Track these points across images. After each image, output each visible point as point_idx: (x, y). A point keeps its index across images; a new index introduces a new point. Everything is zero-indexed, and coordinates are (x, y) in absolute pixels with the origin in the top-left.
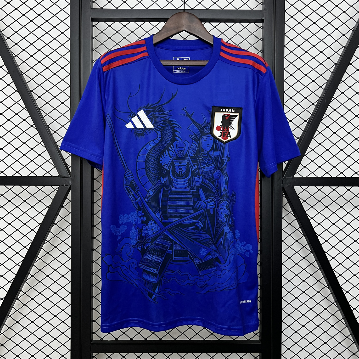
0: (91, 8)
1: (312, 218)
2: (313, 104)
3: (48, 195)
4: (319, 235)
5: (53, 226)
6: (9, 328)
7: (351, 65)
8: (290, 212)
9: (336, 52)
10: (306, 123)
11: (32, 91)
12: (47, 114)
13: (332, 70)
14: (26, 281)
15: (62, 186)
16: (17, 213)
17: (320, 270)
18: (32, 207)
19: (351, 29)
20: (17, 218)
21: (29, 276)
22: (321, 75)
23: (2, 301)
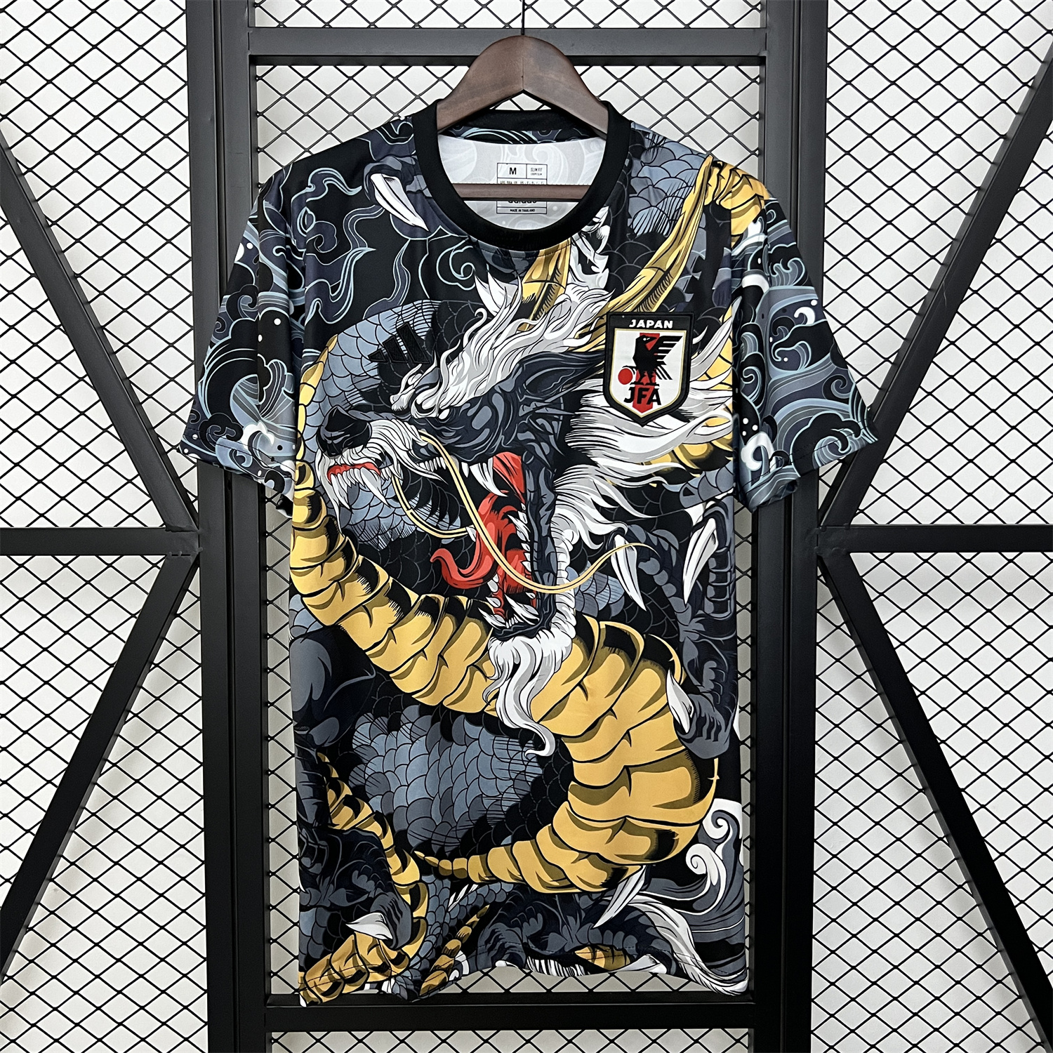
0: (250, 25)
1: (903, 644)
2: (910, 309)
3: (133, 582)
4: (923, 693)
5: (150, 671)
6: (31, 961)
7: (1022, 192)
8: (838, 627)
9: (980, 154)
10: (888, 366)
11: (79, 275)
12: (126, 345)
13: (966, 206)
14: (76, 828)
15: (173, 555)
16: (44, 633)
17: (924, 793)
18: (88, 616)
19: (1025, 84)
20: (45, 649)
21: (85, 814)
22: (934, 223)
23: (8, 886)
